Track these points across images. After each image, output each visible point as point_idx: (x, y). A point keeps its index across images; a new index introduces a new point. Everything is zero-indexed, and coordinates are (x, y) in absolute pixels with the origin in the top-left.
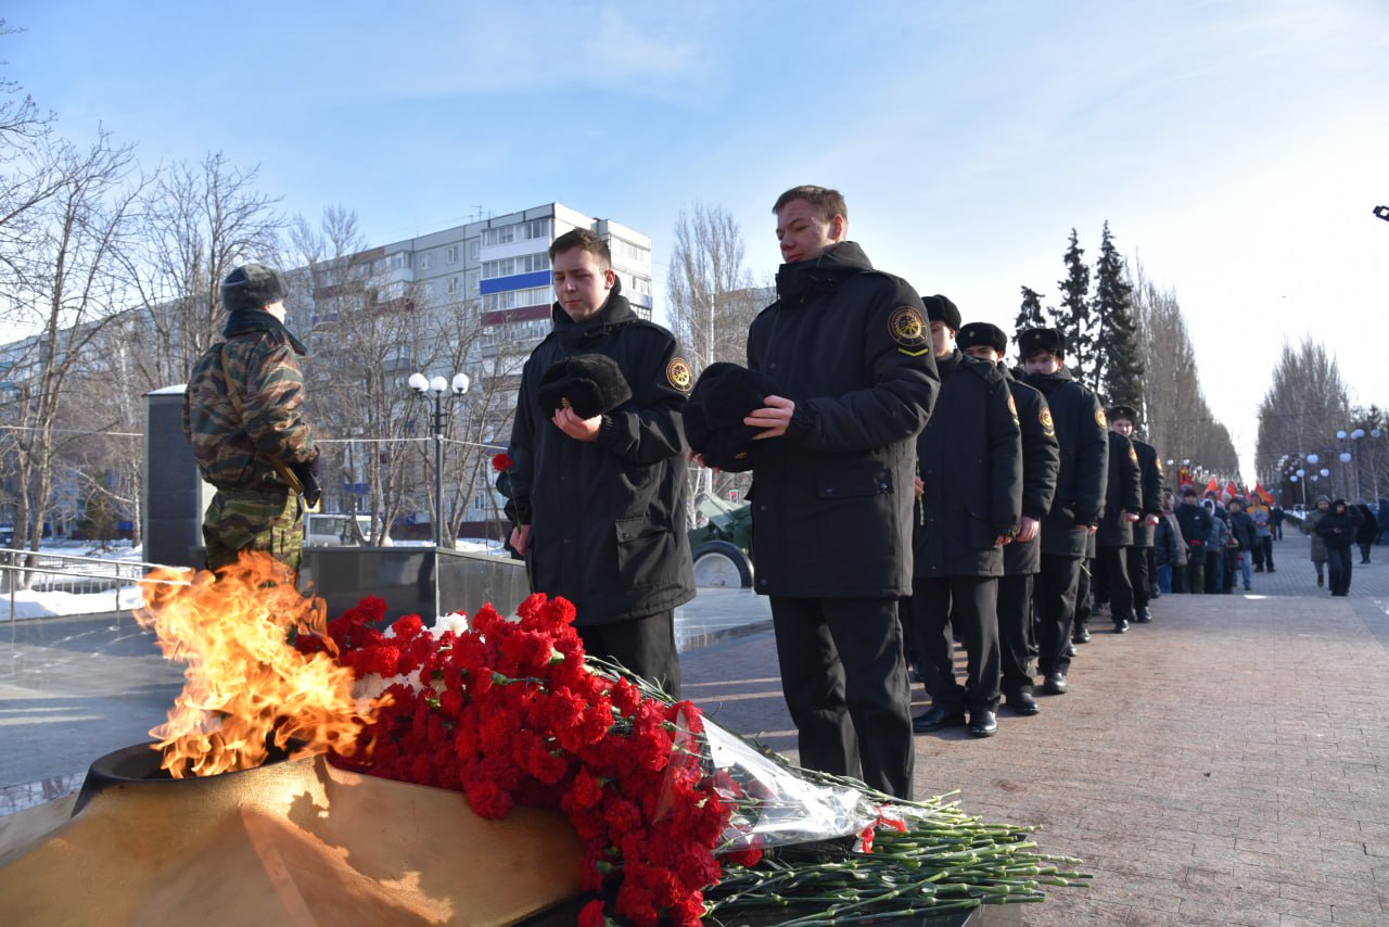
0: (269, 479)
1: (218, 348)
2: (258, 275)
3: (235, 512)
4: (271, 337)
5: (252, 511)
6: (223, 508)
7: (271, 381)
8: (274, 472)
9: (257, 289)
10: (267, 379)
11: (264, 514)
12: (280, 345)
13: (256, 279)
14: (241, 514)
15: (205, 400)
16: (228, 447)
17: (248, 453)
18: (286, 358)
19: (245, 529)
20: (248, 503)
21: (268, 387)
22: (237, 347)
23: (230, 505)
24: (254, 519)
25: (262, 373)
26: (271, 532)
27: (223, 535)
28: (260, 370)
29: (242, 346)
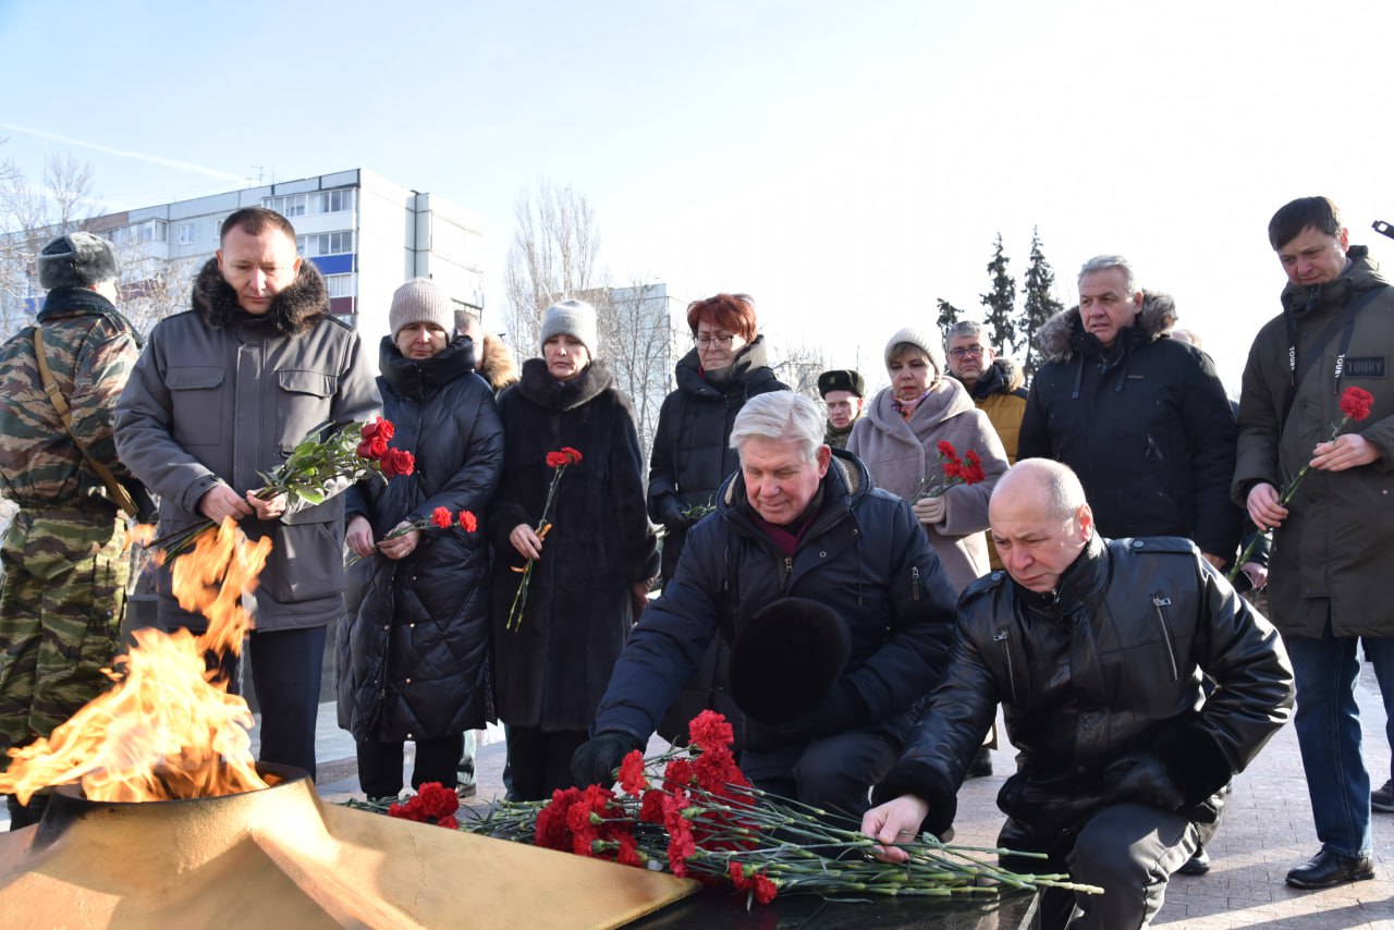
0: (97, 495)
1: (29, 333)
2: (87, 246)
3: (48, 534)
4: (107, 323)
5: (69, 533)
6: (30, 528)
7: (110, 374)
8: (104, 490)
9: (85, 263)
10: (105, 372)
11: (85, 538)
12: (119, 333)
13: (85, 251)
14: (56, 537)
15: (11, 394)
16: (45, 454)
17: (70, 462)
18: (127, 348)
19: (59, 555)
20: (63, 523)
21: (107, 380)
22: (60, 332)
23: (41, 525)
24: (72, 544)
25: (99, 364)
26: (94, 561)
27: (28, 561)
28: (95, 359)
29: (70, 332)
